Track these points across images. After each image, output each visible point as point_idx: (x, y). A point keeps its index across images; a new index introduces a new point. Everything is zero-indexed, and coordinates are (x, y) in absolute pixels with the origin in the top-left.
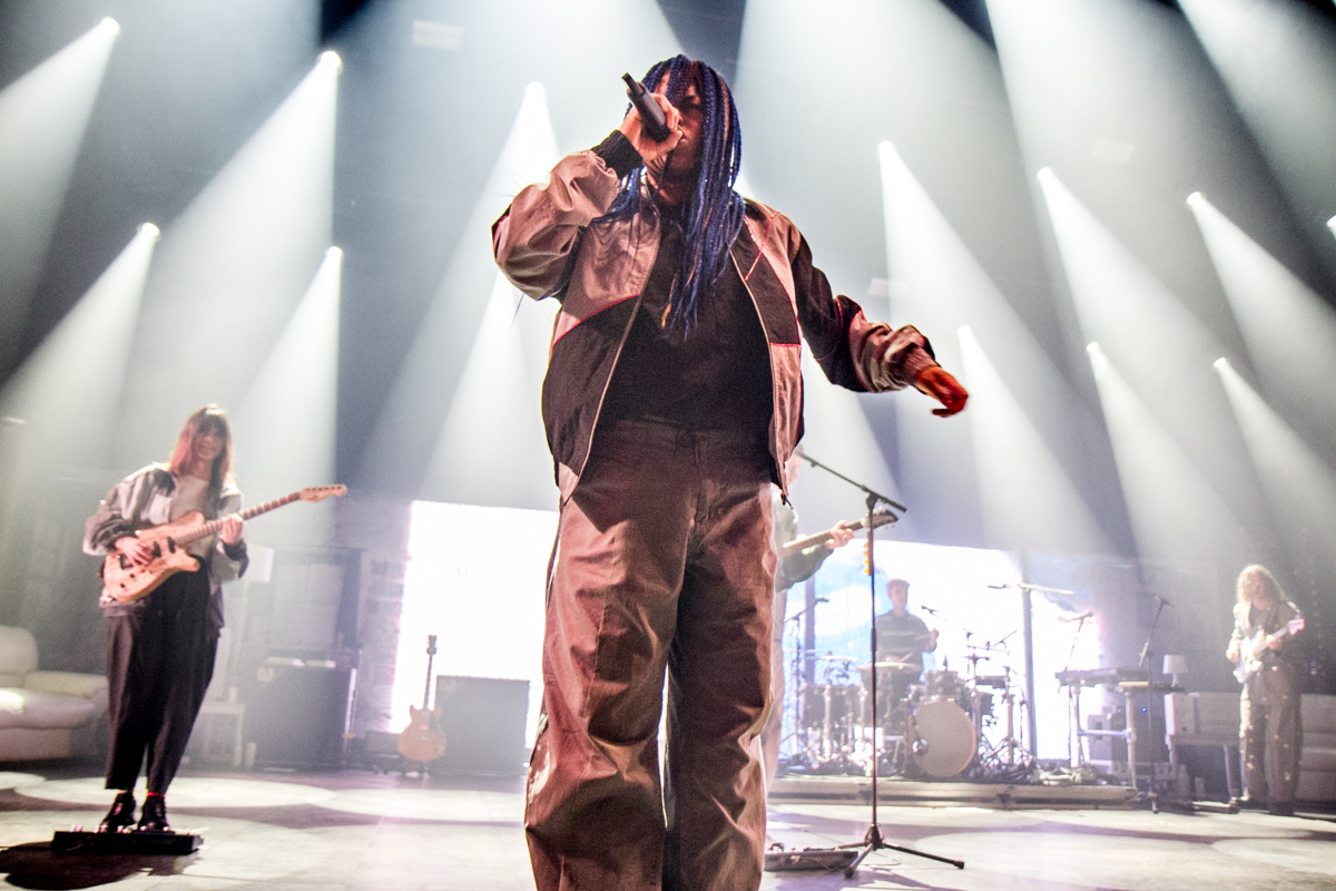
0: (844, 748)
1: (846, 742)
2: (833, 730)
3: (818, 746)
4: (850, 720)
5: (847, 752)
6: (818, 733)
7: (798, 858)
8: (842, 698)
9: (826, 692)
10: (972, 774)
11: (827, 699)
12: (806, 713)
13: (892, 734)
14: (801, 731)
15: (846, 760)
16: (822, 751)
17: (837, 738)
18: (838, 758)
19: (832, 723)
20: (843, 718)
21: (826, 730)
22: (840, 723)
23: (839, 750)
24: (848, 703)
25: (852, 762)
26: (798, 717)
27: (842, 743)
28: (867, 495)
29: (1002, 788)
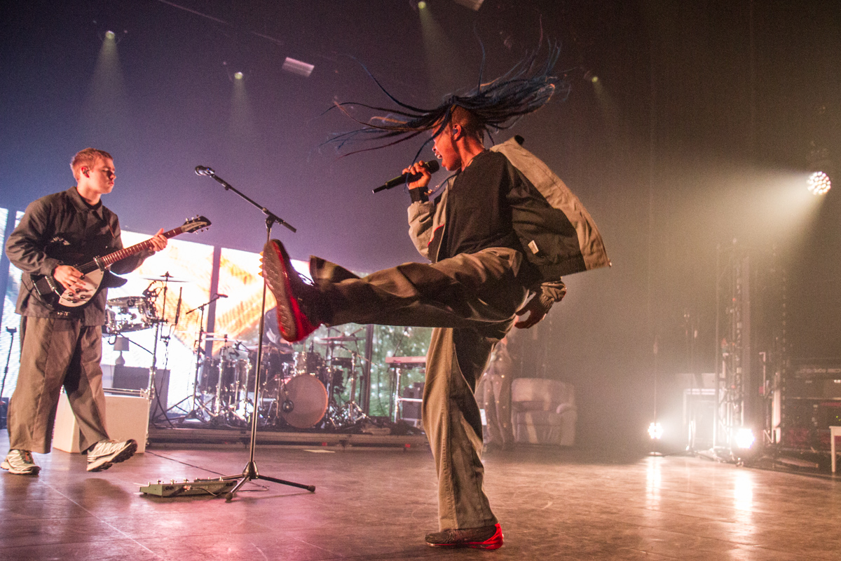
0: (231, 406)
1: (233, 402)
2: (223, 393)
3: (210, 404)
4: (237, 386)
5: (233, 409)
6: (211, 396)
7: (189, 488)
8: (232, 369)
9: (220, 364)
10: (323, 427)
11: (221, 370)
12: (203, 379)
13: (268, 397)
14: (198, 394)
15: (231, 415)
16: (213, 407)
17: (226, 399)
18: (225, 414)
19: (222, 387)
20: (232, 385)
21: (218, 394)
22: (229, 388)
23: (227, 408)
24: (237, 373)
25: (236, 417)
26: (197, 382)
27: (230, 402)
28: (267, 216)
29: (343, 436)
